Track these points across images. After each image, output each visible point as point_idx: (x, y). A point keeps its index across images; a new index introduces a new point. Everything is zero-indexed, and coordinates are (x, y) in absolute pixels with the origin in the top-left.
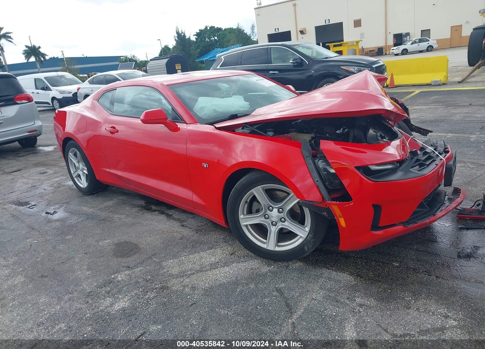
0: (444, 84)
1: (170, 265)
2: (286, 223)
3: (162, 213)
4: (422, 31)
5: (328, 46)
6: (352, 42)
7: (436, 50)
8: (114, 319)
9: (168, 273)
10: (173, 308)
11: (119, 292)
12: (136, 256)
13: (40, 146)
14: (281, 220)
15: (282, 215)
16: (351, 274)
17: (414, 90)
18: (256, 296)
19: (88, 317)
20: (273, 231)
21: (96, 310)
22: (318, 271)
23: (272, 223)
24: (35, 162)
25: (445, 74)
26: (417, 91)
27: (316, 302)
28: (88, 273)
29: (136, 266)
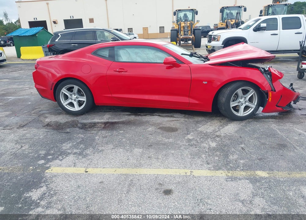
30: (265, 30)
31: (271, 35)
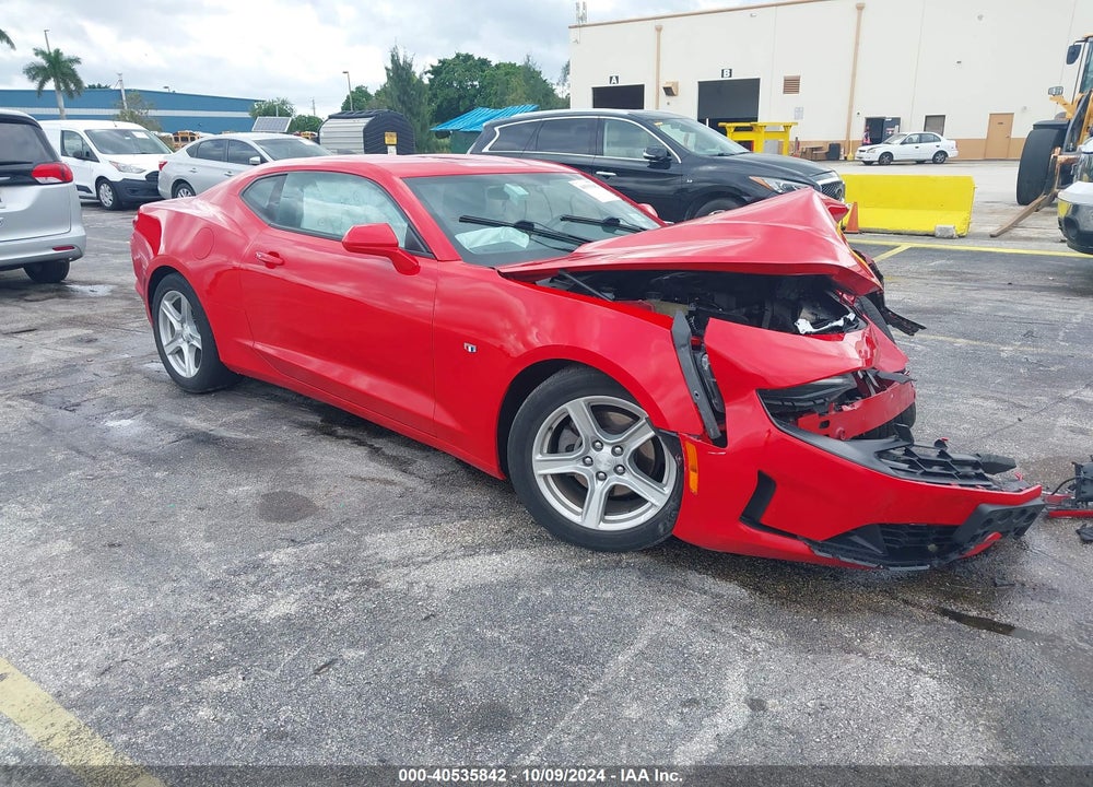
0: (961, 237)
1: (380, 543)
2: (626, 477)
3: (361, 443)
4: (927, 117)
5: (724, 127)
6: (776, 125)
7: (954, 161)
8: (269, 633)
9: (378, 557)
10: (388, 621)
11: (276, 585)
12: (308, 521)
13: (73, 282)
14: (615, 470)
15: (620, 459)
16: (744, 585)
17: (898, 244)
18: (556, 610)
19: (214, 626)
20: (598, 490)
21: (230, 614)
22: (678, 575)
23: (597, 474)
24: (67, 315)
25: (965, 214)
26: (905, 245)
27: (672, 629)
28: (207, 545)
29: (309, 540)
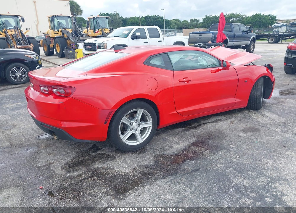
30: (140, 38)
31: (144, 42)
